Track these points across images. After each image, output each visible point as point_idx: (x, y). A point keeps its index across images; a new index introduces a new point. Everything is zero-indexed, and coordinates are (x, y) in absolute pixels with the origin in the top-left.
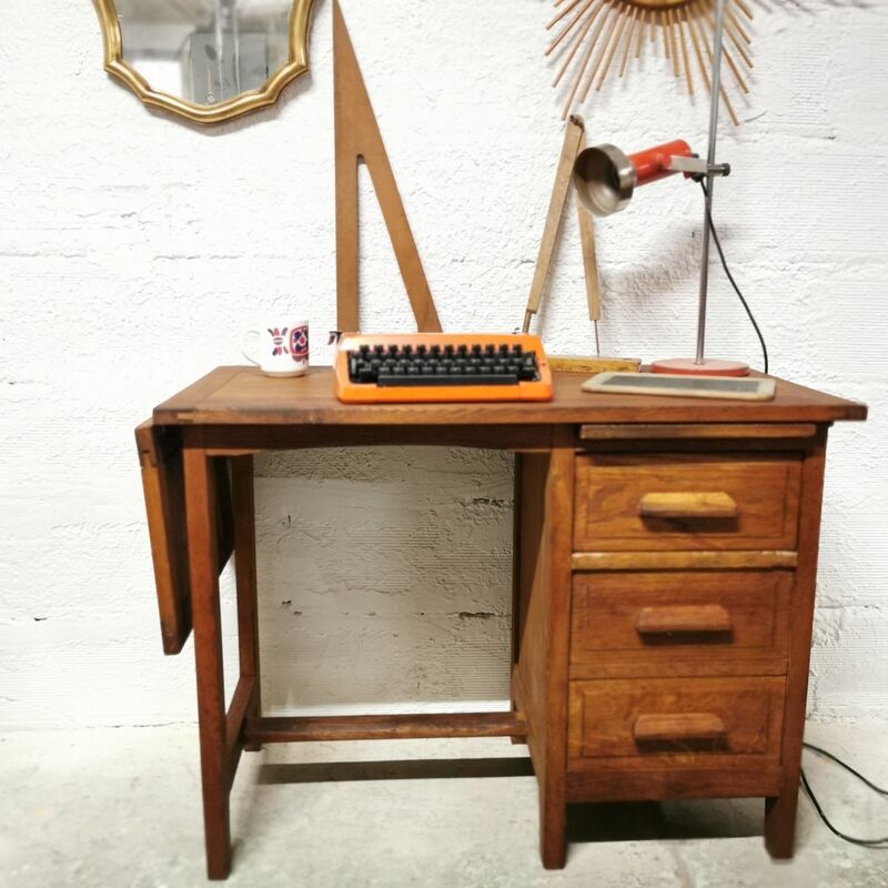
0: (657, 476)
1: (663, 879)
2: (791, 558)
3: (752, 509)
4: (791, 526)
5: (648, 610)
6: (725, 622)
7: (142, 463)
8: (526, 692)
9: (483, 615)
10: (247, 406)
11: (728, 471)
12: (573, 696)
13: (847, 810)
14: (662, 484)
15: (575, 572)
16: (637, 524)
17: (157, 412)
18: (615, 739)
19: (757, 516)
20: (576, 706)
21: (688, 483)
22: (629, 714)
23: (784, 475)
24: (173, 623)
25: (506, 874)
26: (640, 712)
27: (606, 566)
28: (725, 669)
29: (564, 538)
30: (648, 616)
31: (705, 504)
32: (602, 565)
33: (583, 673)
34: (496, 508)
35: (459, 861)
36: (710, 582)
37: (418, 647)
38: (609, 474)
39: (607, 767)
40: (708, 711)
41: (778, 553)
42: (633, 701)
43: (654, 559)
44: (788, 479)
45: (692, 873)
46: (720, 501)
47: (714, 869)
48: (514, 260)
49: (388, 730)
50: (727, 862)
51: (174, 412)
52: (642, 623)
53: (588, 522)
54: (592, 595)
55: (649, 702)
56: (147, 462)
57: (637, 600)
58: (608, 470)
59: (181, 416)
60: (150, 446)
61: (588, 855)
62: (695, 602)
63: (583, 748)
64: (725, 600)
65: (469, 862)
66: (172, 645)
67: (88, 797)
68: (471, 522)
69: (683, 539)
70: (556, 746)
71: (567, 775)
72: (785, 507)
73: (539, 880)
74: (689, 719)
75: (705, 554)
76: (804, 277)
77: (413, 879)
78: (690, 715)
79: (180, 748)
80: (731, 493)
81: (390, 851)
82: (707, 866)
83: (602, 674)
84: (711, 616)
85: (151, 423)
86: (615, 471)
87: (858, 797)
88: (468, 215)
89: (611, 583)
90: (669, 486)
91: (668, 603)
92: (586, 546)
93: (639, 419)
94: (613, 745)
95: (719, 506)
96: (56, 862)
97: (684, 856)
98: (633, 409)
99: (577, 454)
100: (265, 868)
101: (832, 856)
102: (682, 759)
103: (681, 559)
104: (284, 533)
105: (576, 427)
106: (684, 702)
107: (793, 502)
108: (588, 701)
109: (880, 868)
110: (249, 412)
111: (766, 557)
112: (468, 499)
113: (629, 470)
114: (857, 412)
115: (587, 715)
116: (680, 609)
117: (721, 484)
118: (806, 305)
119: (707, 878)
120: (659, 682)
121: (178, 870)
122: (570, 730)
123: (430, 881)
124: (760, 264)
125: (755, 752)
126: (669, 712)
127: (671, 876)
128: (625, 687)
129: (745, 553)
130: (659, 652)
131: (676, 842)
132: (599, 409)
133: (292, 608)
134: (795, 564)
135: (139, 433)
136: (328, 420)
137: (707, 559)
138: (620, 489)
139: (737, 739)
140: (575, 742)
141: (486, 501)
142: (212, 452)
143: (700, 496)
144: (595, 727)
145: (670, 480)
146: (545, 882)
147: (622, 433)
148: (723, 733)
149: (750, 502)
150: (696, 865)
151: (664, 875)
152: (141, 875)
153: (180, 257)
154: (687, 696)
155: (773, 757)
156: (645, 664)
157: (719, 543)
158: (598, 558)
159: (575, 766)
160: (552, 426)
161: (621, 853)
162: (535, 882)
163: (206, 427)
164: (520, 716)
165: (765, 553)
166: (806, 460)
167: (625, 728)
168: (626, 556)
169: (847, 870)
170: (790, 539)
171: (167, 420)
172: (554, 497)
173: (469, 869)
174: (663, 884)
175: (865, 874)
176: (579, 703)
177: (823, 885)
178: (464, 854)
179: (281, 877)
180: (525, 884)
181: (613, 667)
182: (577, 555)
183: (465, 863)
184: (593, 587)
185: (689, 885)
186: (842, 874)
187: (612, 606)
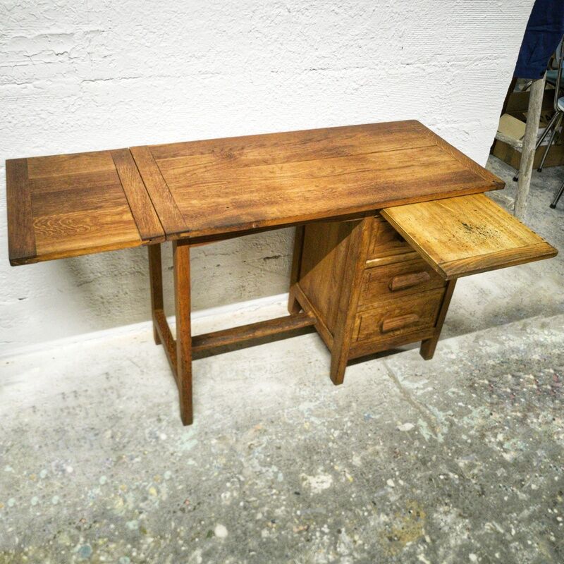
1: (385, 380)
5: (396, 279)
9: (276, 257)
12: (357, 319)
15: (366, 269)
16: (397, 244)
18: (372, 332)
20: (357, 323)
22: (380, 320)
25: (319, 392)
26: (385, 320)
29: (364, 256)
30: (396, 282)
32: (378, 264)
33: (363, 309)
35: (295, 389)
39: (367, 343)
40: (413, 313)
42: (382, 315)
43: (401, 257)
45: (395, 374)
47: (403, 370)
49: (251, 335)
50: (407, 365)
51: (178, 233)
52: (393, 286)
53: (375, 246)
54: (372, 277)
55: (389, 314)
57: (390, 275)
59: (182, 235)
61: (353, 373)
63: (358, 338)
65: (300, 389)
71: (350, 350)
73: (334, 392)
74: (405, 318)
76: (453, 70)
77: (279, 404)
79: (119, 349)
82: (400, 369)
83: (371, 308)
84: (421, 277)
88: (282, 44)
89: (380, 271)
91: (405, 274)
92: (372, 257)
94: (371, 334)
97: (389, 366)
100: (208, 413)
101: (445, 353)
102: (398, 333)
106: (403, 312)
108: (363, 320)
115: (361, 325)
116: (409, 276)
119: (402, 375)
120: (394, 306)
121: (164, 423)
122: (353, 332)
123: (287, 403)
124: (433, 64)
126: (396, 317)
127: (387, 377)
130: (396, 294)
131: (383, 358)
139: (421, 320)
140: (355, 336)
144: (364, 329)
146: (337, 392)
148: (418, 322)
150: (396, 369)
151: (385, 377)
153: (98, 80)
154: (404, 309)
155: (433, 324)
156: (389, 301)
158: (377, 261)
159: (354, 345)
161: (363, 369)
162: (333, 393)
163: (196, 238)
167: (378, 327)
169: (454, 360)
171: (175, 238)
173: (302, 393)
174: (386, 383)
175: (462, 361)
176: (359, 321)
177: (447, 369)
178: (296, 385)
179: (217, 416)
180: (329, 395)
181: (376, 304)
182: (368, 262)
183: (298, 389)
184: (373, 273)
185: (396, 381)
186: (453, 362)
187: (379, 280)
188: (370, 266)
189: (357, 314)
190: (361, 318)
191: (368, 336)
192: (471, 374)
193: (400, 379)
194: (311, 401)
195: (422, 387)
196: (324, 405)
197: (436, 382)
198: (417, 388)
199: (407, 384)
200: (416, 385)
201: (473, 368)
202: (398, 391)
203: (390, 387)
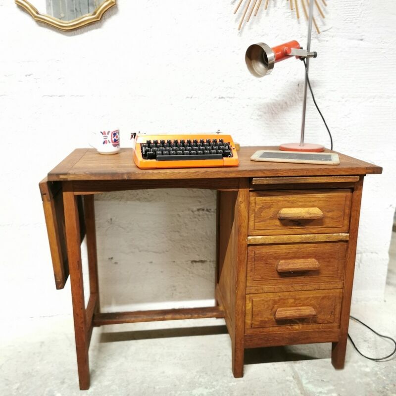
0: (286, 201)
1: (288, 380)
2: (346, 236)
3: (329, 214)
4: (346, 222)
5: (282, 262)
6: (317, 266)
7: (43, 200)
8: (224, 297)
9: (202, 262)
10: (94, 171)
11: (319, 198)
12: (248, 301)
13: (366, 344)
14: (289, 204)
15: (249, 245)
16: (278, 223)
17: (50, 175)
18: (266, 319)
19: (332, 218)
20: (249, 306)
21: (300, 204)
22: (273, 308)
23: (344, 199)
24: (60, 275)
25: (217, 381)
26: (278, 307)
27: (263, 242)
28: (316, 286)
29: (244, 230)
30: (282, 265)
31: (309, 213)
32: (261, 242)
33: (253, 291)
34: (208, 213)
35: (196, 375)
36: (310, 248)
37: (172, 277)
38: (265, 200)
39: (263, 332)
40: (308, 306)
41: (340, 234)
42: (275, 302)
43: (285, 238)
44: (345, 201)
45: (300, 376)
46: (315, 212)
47: (310, 375)
48: (215, 97)
49: (161, 317)
50: (315, 371)
51: (58, 175)
52: (280, 268)
53: (255, 222)
54: (257, 256)
55: (282, 302)
56: (46, 199)
57: (278, 257)
58: (264, 198)
59: (62, 177)
60: (47, 191)
61: (254, 370)
62: (303, 258)
63: (252, 324)
64: (316, 256)
65: (200, 376)
66: (60, 285)
67: (20, 352)
68: (196, 219)
69: (299, 229)
70: (240, 323)
71: (245, 336)
72: (344, 213)
73: (232, 383)
74: (300, 309)
75: (308, 235)
76: (348, 105)
77: (175, 385)
78: (300, 308)
80: (320, 208)
81: (164, 372)
82: (307, 373)
83: (261, 291)
84: (311, 263)
85: (46, 180)
86: (268, 198)
87: (370, 338)
89: (265, 250)
90: (293, 205)
91: (291, 258)
92: (254, 233)
93: (279, 175)
94: (266, 322)
95: (315, 214)
96: (7, 385)
97: (296, 369)
98: (277, 170)
99: (250, 191)
100: (106, 383)
101: (360, 366)
102: (296, 327)
103: (297, 238)
104: (109, 227)
105: (250, 179)
106: (297, 302)
107: (347, 211)
108: (254, 303)
109: (382, 371)
110: (95, 174)
111: (335, 236)
112: (195, 209)
113: (274, 198)
114: (378, 170)
115: (254, 310)
116: (297, 261)
117: (316, 204)
118: (349, 118)
119: (307, 379)
120: (287, 293)
121: (65, 386)
122: (246, 316)
123: (183, 386)
124: (328, 99)
125: (329, 323)
126: (290, 307)
127: (291, 378)
128: (271, 296)
129: (326, 235)
130: (287, 280)
131: (292, 362)
132: (261, 171)
133: (114, 261)
134: (348, 239)
135: (41, 185)
136: (133, 178)
137: (309, 238)
138: (270, 207)
139: (320, 317)
140: (248, 321)
141: (203, 210)
142: (77, 193)
143: (306, 209)
144: (258, 314)
145: (293, 202)
146: (235, 384)
147: (271, 181)
148: (315, 315)
149: (329, 212)
150: (302, 373)
151: (288, 378)
152: (47, 389)
153: (54, 96)
154: (299, 299)
155: (336, 324)
156: (280, 286)
157: (314, 231)
158: (259, 239)
159: (249, 332)
160: (239, 178)
161: (268, 368)
162: (231, 384)
163: (74, 182)
164: (221, 308)
165: (335, 234)
166: (354, 192)
167: (271, 314)
168: (272, 237)
169: (368, 373)
170: (346, 228)
171: (55, 179)
172: (239, 211)
173: (201, 379)
174: (288, 383)
175: (376, 374)
176: (250, 304)
177: (358, 380)
178: (197, 372)
179: (114, 387)
180: (226, 385)
181: (266, 288)
182: (250, 238)
183: (198, 376)
184: (257, 252)
185: (299, 383)
186: (366, 374)
187: (266, 260)
188: (252, 242)
189: (248, 296)
190: (253, 301)
191: (263, 324)
192: (384, 387)
193: (304, 381)
194: (206, 388)
195: (326, 392)
196: (218, 393)
197: (343, 390)
198: (321, 392)
199: (310, 387)
200: (320, 390)
201: (388, 382)
202: (299, 392)
203: (291, 388)
